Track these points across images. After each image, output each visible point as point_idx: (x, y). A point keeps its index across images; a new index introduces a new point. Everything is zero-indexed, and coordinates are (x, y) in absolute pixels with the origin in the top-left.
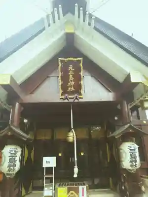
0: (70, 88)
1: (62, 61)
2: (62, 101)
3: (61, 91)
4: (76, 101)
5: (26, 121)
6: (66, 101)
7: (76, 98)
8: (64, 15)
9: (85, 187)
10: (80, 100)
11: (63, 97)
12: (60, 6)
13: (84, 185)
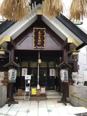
0: (38, 43)
1: (35, 29)
2: (34, 49)
3: (34, 45)
4: (42, 49)
5: (17, 58)
6: (37, 49)
7: (42, 48)
8: (37, 5)
9: (44, 89)
10: (44, 49)
11: (35, 47)
12: (35, 2)
13: (44, 87)
